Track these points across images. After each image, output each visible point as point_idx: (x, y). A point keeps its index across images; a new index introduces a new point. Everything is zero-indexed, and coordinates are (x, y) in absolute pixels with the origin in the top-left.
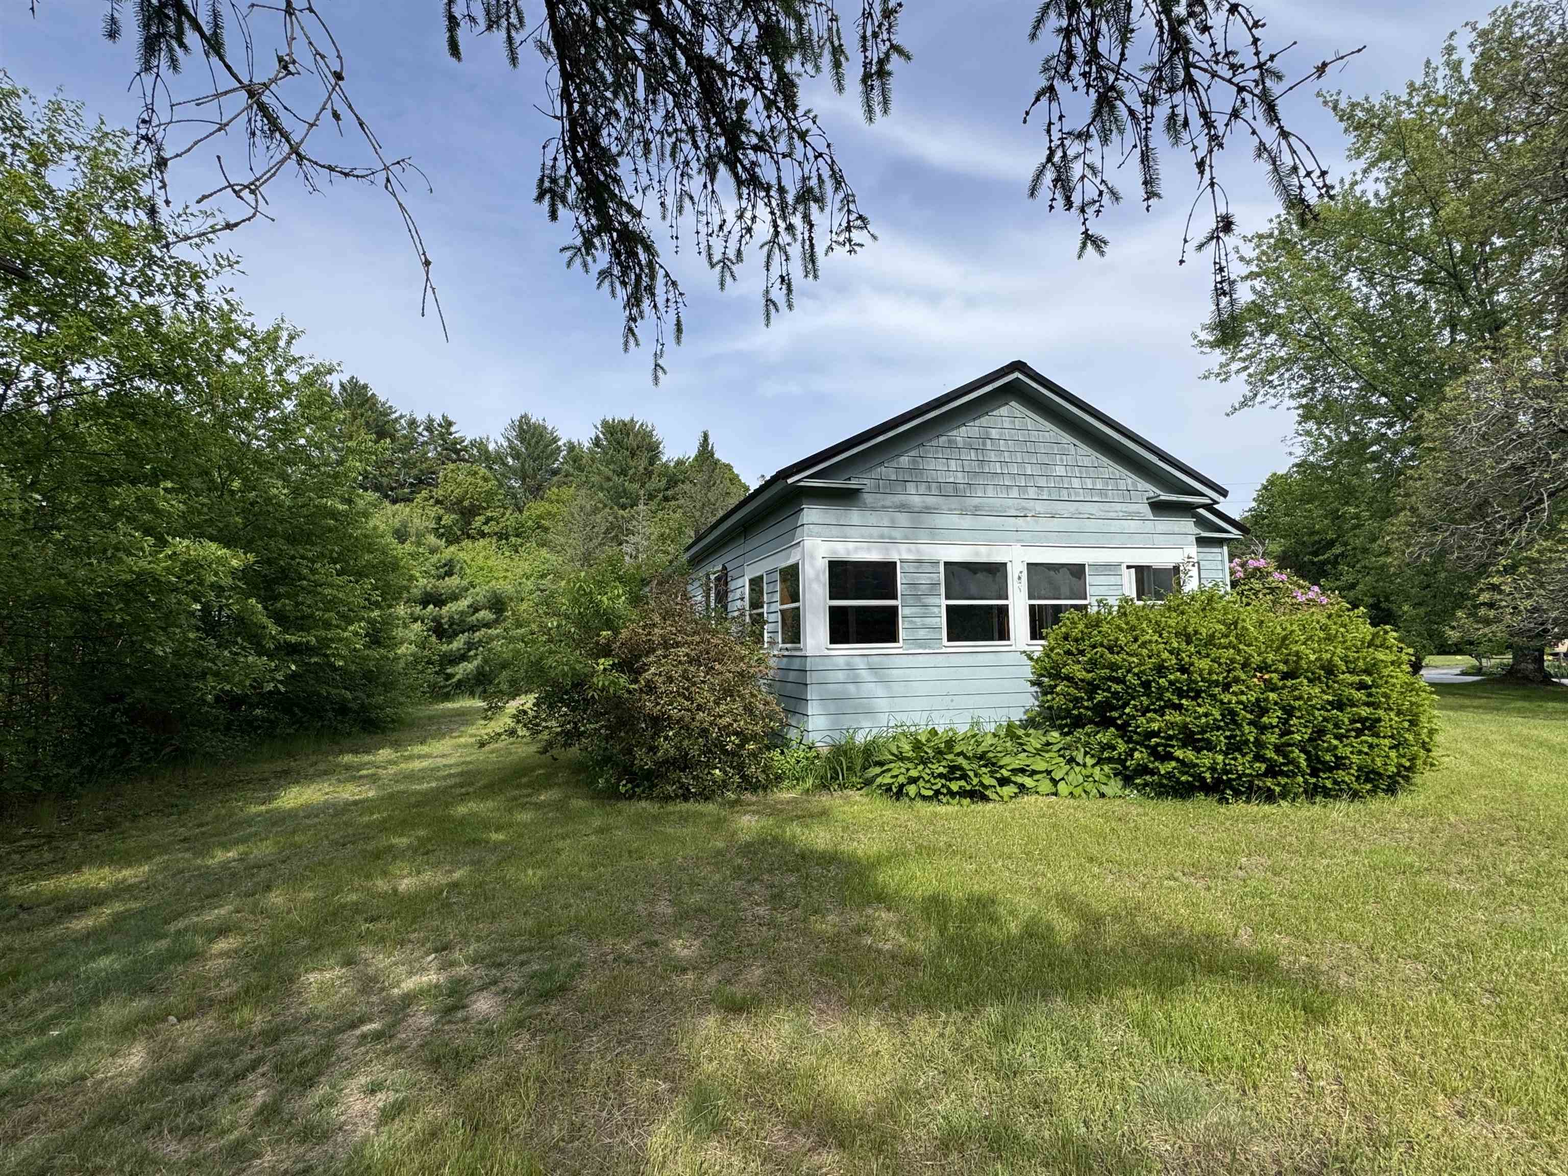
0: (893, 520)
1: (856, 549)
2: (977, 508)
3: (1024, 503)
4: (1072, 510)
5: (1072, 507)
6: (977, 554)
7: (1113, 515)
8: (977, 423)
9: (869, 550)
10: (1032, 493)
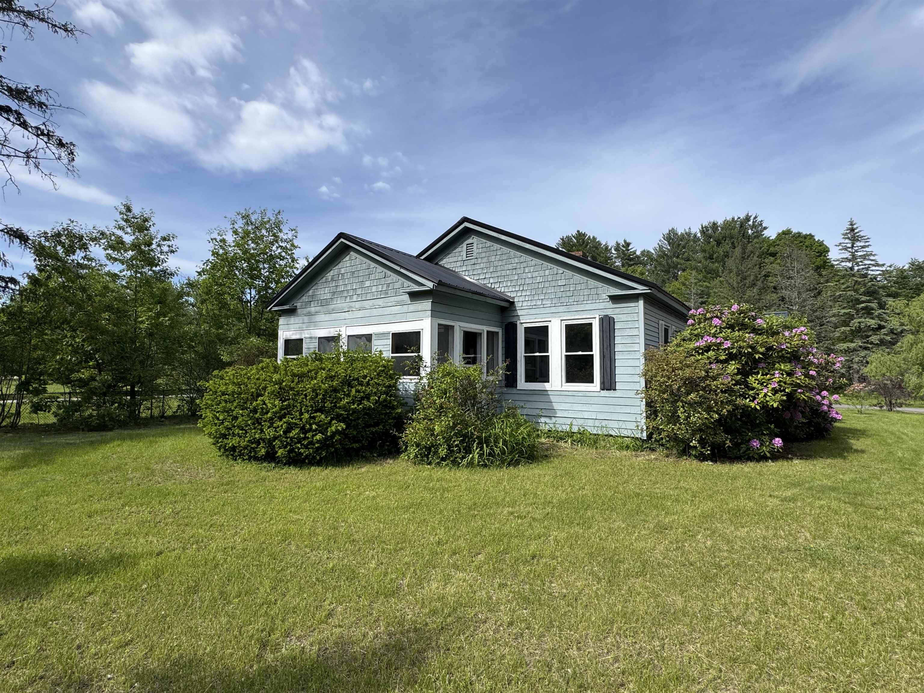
0: (303, 320)
1: (293, 334)
2: (333, 310)
3: (351, 304)
4: (371, 304)
5: (371, 303)
6: (330, 332)
7: (390, 304)
8: (337, 267)
9: (296, 334)
10: (355, 298)
